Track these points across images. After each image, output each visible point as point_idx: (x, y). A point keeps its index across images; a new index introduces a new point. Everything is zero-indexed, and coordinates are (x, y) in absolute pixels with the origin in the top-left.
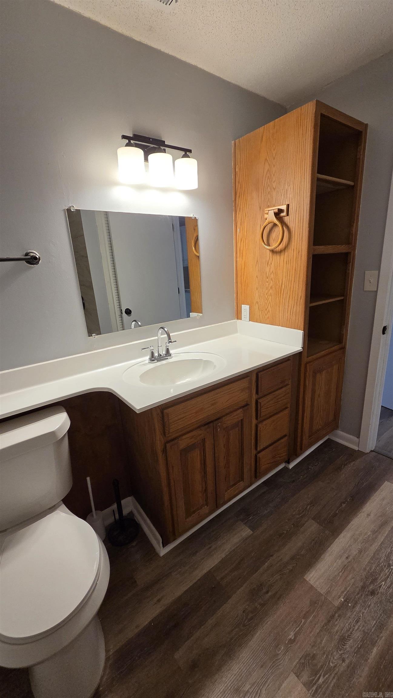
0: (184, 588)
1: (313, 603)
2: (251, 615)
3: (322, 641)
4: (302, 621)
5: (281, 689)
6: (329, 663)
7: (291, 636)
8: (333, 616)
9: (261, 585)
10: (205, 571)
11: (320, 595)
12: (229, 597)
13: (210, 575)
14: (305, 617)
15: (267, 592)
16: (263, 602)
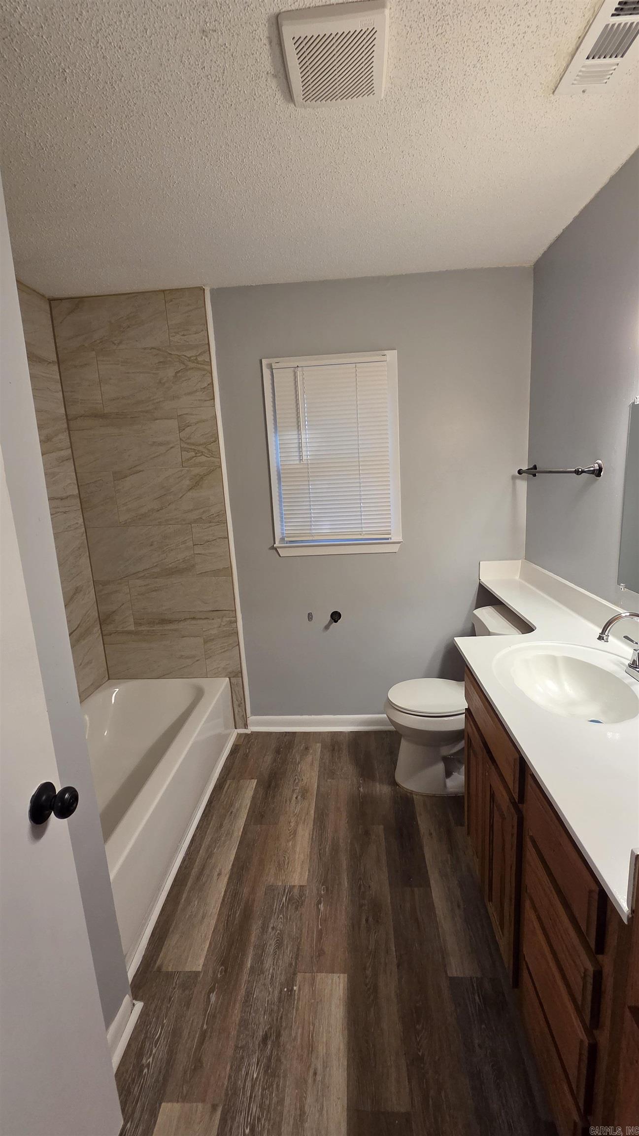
0: (428, 855)
1: (321, 953)
2: (363, 889)
3: (296, 926)
4: (321, 925)
5: (308, 871)
6: (283, 915)
7: (322, 907)
8: (297, 959)
9: (378, 921)
10: (432, 882)
11: (320, 971)
12: (390, 884)
13: (425, 883)
14: (320, 933)
15: (367, 920)
16: (363, 908)
